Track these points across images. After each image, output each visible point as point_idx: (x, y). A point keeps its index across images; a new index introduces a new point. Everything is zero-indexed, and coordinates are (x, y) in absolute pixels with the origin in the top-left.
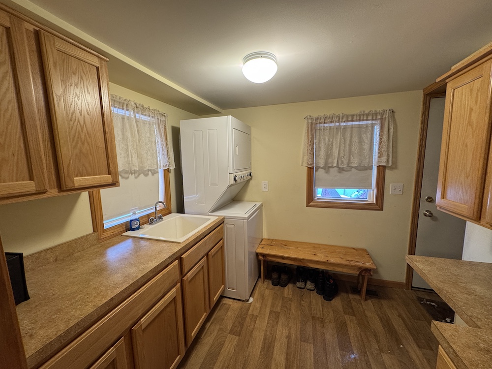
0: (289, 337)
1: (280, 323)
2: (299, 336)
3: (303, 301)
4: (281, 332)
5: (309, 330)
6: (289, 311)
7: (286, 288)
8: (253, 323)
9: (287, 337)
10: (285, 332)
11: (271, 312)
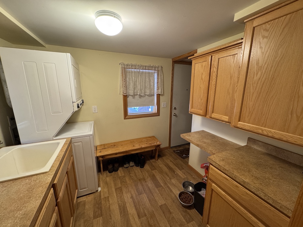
0: (132, 197)
1: (124, 192)
2: (137, 193)
3: (131, 174)
4: (127, 197)
5: (140, 187)
6: (126, 183)
7: (119, 171)
8: (107, 202)
9: (131, 198)
10: (129, 196)
11: (116, 190)
